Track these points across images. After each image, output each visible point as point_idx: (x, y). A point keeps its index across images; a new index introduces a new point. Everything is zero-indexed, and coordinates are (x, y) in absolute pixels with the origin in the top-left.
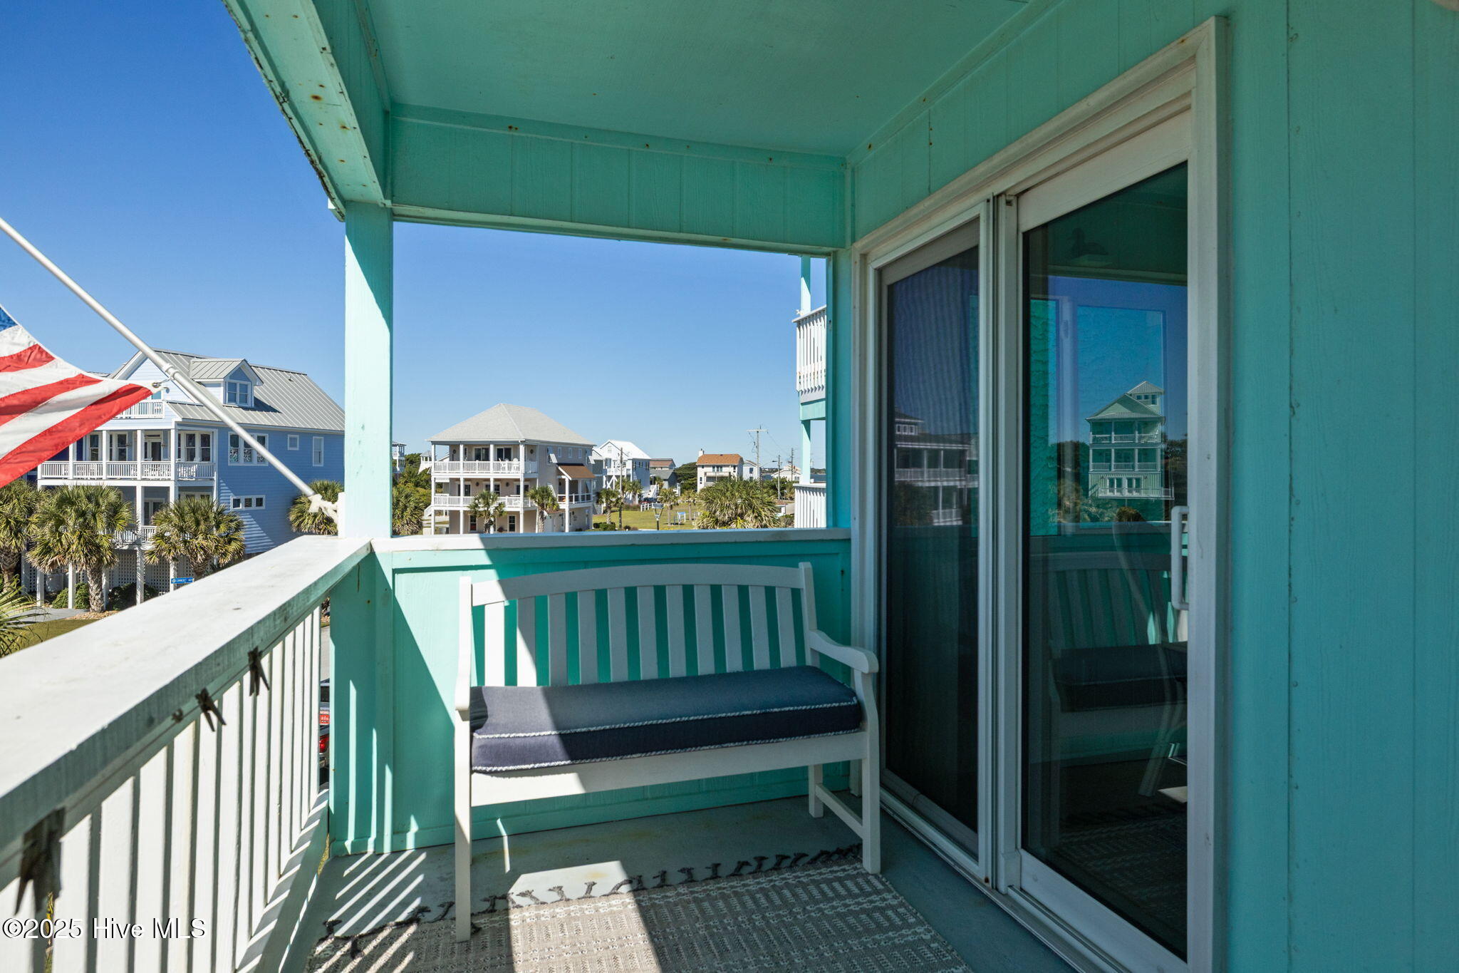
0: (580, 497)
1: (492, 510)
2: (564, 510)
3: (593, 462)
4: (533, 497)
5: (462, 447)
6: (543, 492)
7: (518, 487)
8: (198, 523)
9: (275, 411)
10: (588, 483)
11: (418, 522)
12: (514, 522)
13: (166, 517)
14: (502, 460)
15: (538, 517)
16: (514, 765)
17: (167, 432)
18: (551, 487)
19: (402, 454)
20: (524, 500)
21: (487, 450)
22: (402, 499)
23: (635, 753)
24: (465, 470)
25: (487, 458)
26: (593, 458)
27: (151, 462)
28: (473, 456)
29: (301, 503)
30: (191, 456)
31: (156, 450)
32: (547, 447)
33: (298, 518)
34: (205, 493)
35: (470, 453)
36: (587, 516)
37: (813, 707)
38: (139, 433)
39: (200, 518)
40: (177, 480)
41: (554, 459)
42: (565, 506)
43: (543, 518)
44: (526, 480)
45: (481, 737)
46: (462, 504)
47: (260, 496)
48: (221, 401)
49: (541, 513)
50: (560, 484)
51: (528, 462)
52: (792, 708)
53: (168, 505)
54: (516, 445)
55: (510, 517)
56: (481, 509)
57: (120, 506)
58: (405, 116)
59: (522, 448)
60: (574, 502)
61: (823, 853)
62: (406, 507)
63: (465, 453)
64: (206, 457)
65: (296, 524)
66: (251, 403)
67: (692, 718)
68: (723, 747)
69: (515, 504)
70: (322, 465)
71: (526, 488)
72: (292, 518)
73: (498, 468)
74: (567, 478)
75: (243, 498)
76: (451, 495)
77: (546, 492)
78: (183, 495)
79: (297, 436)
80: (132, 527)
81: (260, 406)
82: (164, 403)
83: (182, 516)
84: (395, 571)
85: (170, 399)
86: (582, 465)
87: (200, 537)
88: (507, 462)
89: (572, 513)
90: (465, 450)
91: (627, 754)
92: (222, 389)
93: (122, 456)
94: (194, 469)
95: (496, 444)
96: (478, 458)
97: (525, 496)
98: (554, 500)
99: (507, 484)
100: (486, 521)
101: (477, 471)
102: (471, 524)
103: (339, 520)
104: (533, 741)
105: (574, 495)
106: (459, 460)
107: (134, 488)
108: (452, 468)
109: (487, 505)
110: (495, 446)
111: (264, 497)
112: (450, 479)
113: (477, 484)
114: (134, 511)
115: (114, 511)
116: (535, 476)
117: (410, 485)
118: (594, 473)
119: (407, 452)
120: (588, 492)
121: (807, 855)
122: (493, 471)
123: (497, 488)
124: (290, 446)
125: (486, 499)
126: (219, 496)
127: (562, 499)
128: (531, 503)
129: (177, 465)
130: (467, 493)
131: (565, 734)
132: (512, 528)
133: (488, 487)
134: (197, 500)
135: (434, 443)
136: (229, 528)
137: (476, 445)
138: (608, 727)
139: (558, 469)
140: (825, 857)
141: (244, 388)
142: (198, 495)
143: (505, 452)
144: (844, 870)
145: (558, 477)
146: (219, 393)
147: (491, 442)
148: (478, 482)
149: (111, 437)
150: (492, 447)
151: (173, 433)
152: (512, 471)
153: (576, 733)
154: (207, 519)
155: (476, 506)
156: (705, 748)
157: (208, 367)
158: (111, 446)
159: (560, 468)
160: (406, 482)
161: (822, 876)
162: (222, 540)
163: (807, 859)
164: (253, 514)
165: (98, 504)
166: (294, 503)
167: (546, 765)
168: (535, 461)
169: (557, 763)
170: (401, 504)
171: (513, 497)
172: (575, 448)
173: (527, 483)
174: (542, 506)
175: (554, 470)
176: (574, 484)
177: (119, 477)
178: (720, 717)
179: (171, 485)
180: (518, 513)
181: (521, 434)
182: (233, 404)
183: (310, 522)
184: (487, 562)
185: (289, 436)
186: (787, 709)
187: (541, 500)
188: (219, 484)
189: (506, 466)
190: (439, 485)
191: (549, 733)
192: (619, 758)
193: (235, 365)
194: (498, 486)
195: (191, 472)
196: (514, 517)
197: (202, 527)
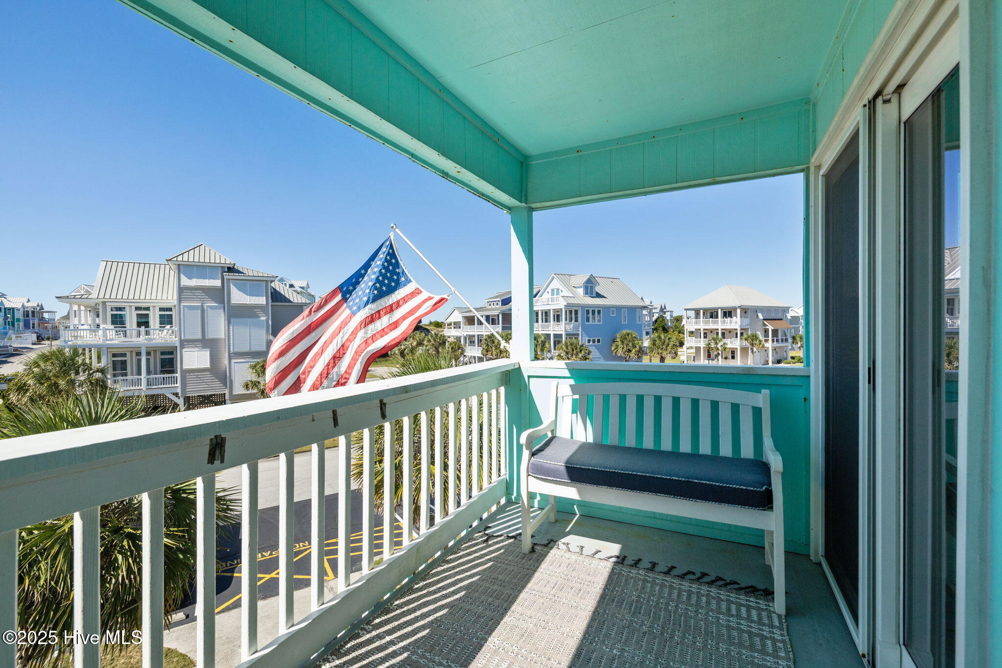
0: (780, 340)
1: (719, 346)
2: (768, 348)
3: (789, 318)
4: (746, 339)
5: (702, 312)
6: (753, 336)
7: (737, 333)
8: (573, 351)
9: (605, 297)
10: (786, 331)
11: (675, 352)
12: (734, 354)
13: (561, 347)
14: (726, 318)
15: (750, 351)
16: (545, 476)
17: (561, 309)
18: (758, 333)
19: (671, 316)
20: (740, 341)
21: (717, 312)
22: (667, 340)
23: (605, 486)
24: (703, 324)
25: (717, 317)
26: (789, 316)
27: (556, 323)
28: (709, 316)
29: (617, 342)
30: (571, 320)
31: (558, 318)
32: (756, 310)
33: (615, 349)
34: (576, 337)
35: (707, 314)
36: (786, 351)
37: (724, 485)
38: (551, 311)
39: (574, 348)
40: (566, 331)
41: (761, 316)
42: (769, 345)
43: (752, 351)
44: (741, 329)
45: (534, 459)
46: (702, 343)
47: (598, 338)
48: (582, 294)
49: (752, 349)
50: (765, 331)
51: (743, 319)
52: (708, 483)
53: (562, 342)
54: (735, 309)
55: (732, 351)
56: (712, 346)
57: (545, 342)
58: (531, 161)
59: (739, 311)
60: (775, 343)
61: (752, 587)
62: (668, 344)
63: (704, 315)
64: (576, 321)
65: (615, 352)
66: (594, 295)
67: (638, 474)
68: (657, 495)
69: (735, 343)
70: (626, 323)
71: (742, 334)
72: (613, 349)
73: (724, 322)
74: (770, 328)
75: (591, 339)
76: (696, 338)
77: (755, 336)
78: (568, 337)
79: (615, 309)
80: (550, 351)
81: (599, 295)
82: (560, 297)
83: (567, 347)
84: (529, 377)
85: (563, 295)
86: (781, 319)
87: (574, 356)
88: (729, 319)
89: (774, 349)
90: (704, 312)
91: (600, 485)
92: (582, 289)
93: (546, 321)
94: (572, 325)
95: (722, 309)
96: (711, 317)
97: (741, 339)
98: (760, 341)
99: (730, 332)
100: (716, 353)
101: (711, 325)
102: (708, 355)
103: (510, 350)
104: (554, 466)
105: (775, 338)
106: (700, 319)
107: (550, 334)
108: (696, 323)
109: (716, 343)
110: (722, 310)
111: (600, 338)
112: (696, 329)
113: (711, 332)
114: (550, 344)
115: (544, 343)
116: (748, 327)
117: (676, 332)
118: (790, 325)
119: (675, 315)
120: (786, 336)
121: (739, 584)
122: (721, 324)
123: (723, 334)
124: (612, 314)
125: (715, 340)
126: (582, 338)
127: (766, 341)
128: (745, 343)
129: (565, 324)
130: (705, 337)
131: (569, 466)
132: (733, 357)
133: (717, 333)
134: (574, 339)
135: (686, 310)
136: (585, 353)
137: (710, 310)
138: (591, 468)
139: (763, 322)
140: (752, 590)
141: (592, 287)
142: (574, 337)
143: (728, 313)
144: (757, 603)
145: (765, 327)
146: (581, 291)
147: (719, 308)
148: (711, 331)
149: (542, 312)
150: (719, 311)
151: (563, 310)
152: (733, 323)
153: (574, 467)
154: (576, 349)
155: (710, 344)
156: (646, 493)
157: (577, 279)
158: (566, 315)
159: (765, 322)
160: (674, 331)
161: (737, 600)
162: (583, 358)
163: (737, 586)
164: (596, 346)
165: (538, 341)
166: (614, 342)
167: (559, 480)
168: (748, 318)
169: (564, 481)
170: (666, 343)
171: (733, 339)
172: (776, 309)
173: (742, 331)
174: (752, 345)
175: (761, 323)
176: (775, 332)
177: (545, 330)
178: (657, 477)
179: (563, 333)
180: (737, 349)
181: (738, 302)
182: (587, 296)
183: (621, 351)
184: (569, 375)
185: (611, 309)
186: (704, 482)
187: (751, 342)
188: (582, 334)
189: (729, 321)
190: (691, 333)
191: (561, 464)
192: (595, 486)
193: (588, 277)
194: (724, 333)
195: (571, 327)
196: (734, 351)
197: (575, 352)
